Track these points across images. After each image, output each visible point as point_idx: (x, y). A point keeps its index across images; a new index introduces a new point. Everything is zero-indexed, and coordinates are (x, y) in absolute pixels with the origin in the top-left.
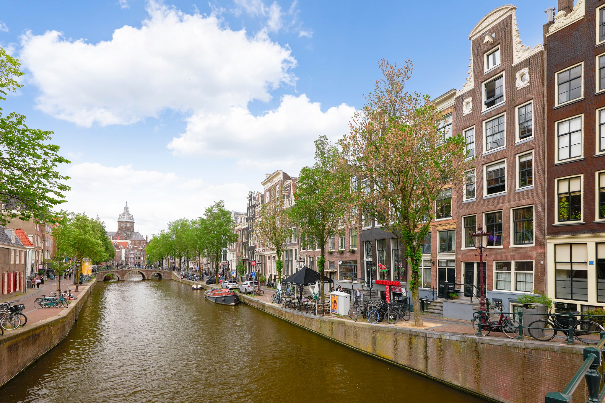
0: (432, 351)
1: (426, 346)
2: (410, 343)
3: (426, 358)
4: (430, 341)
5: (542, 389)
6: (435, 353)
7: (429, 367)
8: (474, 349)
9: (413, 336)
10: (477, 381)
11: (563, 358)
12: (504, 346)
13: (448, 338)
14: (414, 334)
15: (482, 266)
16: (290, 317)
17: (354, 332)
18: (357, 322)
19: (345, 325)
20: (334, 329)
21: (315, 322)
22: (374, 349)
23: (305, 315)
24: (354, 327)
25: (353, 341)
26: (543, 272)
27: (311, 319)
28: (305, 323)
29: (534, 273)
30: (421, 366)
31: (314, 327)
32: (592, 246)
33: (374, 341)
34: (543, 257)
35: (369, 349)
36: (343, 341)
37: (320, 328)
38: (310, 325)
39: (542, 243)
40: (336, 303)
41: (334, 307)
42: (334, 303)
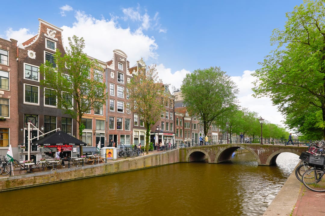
1: (160, 157)
2: (156, 158)
3: (160, 161)
5: (175, 157)
6: (162, 158)
8: (168, 154)
10: (168, 161)
12: (172, 151)
13: (164, 153)
14: (157, 155)
15: (115, 136)
16: (48, 179)
17: (135, 162)
18: (135, 158)
19: (129, 161)
20: (120, 166)
21: (99, 169)
22: (144, 166)
23: (83, 168)
24: (135, 160)
25: (134, 167)
26: (132, 138)
27: (94, 168)
28: (83, 174)
29: (130, 138)
30: (159, 164)
31: (98, 172)
32: (140, 132)
33: (144, 162)
34: (132, 134)
35: (142, 167)
36: (128, 170)
37: (106, 170)
38: (92, 173)
39: (132, 130)
40: (111, 153)
41: (109, 156)
42: (109, 154)
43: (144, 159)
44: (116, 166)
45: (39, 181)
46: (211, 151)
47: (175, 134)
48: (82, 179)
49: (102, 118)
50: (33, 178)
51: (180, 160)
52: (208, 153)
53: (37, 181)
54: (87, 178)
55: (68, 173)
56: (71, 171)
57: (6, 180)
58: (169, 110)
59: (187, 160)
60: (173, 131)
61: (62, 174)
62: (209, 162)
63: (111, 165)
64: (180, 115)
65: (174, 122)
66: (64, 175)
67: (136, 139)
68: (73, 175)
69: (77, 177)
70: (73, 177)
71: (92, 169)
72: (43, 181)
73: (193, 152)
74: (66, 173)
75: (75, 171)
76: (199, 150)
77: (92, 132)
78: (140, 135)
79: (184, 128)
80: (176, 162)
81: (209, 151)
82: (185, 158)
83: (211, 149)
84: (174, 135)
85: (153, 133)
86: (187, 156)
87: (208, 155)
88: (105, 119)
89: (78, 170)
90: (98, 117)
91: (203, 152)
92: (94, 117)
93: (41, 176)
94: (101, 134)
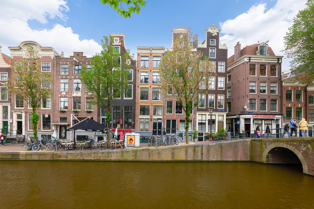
0: (205, 151)
1: (202, 150)
2: (195, 150)
3: (202, 154)
4: (204, 148)
5: (239, 153)
6: (206, 151)
7: (203, 157)
8: (220, 146)
9: (196, 147)
10: (221, 156)
11: (244, 143)
12: (229, 143)
13: (211, 144)
14: (196, 146)
16: (75, 157)
17: (158, 153)
18: (159, 147)
19: (150, 150)
20: (138, 155)
21: (115, 154)
22: (173, 158)
23: (101, 151)
24: (158, 150)
25: (157, 157)
26: (196, 123)
27: (110, 152)
28: (100, 157)
29: (192, 123)
30: (199, 158)
31: (114, 157)
32: (207, 115)
33: (173, 154)
34: (195, 118)
35: (169, 158)
36: (148, 159)
37: (122, 156)
38: (109, 157)
39: (195, 114)
40: (132, 140)
41: (130, 143)
42: (130, 140)
43: (173, 149)
44: (133, 154)
45: (70, 158)
46: (308, 149)
47: (282, 115)
48: (99, 161)
49: (159, 103)
50: (66, 154)
51: (251, 157)
52: (302, 153)
53: (69, 157)
54: (104, 161)
55: (89, 154)
56: (91, 153)
57: (52, 153)
58: (268, 80)
59: (264, 160)
60: (277, 111)
61: (85, 154)
62: (304, 172)
63: (128, 152)
64: (296, 84)
65: (281, 97)
66: (86, 155)
67: (202, 124)
68: (92, 156)
69: (95, 159)
70: (92, 159)
71: (109, 153)
72: (72, 157)
73: (274, 147)
74: (87, 154)
75: (94, 153)
76: (285, 146)
77: (149, 117)
78: (207, 119)
79: (306, 105)
80: (239, 160)
81: (304, 149)
82: (260, 156)
83: (309, 146)
84: (280, 116)
85: (236, 115)
86: (264, 153)
87: (303, 158)
88: (162, 104)
89: (96, 152)
90: (155, 103)
91: (293, 150)
92: (152, 104)
93: (71, 154)
94: (158, 119)
